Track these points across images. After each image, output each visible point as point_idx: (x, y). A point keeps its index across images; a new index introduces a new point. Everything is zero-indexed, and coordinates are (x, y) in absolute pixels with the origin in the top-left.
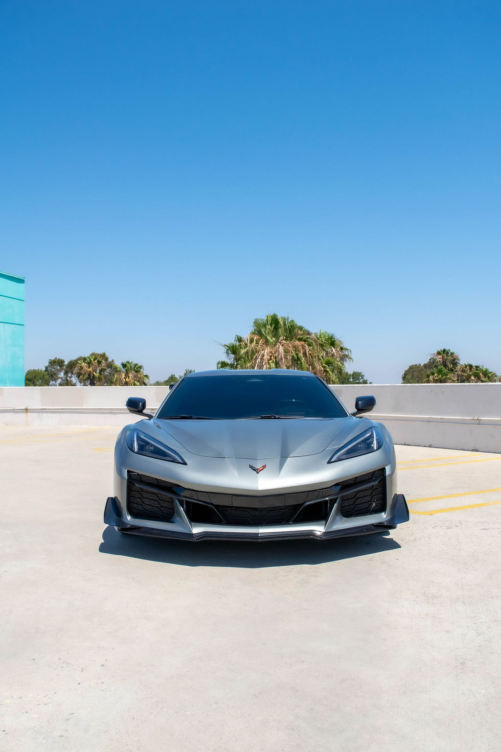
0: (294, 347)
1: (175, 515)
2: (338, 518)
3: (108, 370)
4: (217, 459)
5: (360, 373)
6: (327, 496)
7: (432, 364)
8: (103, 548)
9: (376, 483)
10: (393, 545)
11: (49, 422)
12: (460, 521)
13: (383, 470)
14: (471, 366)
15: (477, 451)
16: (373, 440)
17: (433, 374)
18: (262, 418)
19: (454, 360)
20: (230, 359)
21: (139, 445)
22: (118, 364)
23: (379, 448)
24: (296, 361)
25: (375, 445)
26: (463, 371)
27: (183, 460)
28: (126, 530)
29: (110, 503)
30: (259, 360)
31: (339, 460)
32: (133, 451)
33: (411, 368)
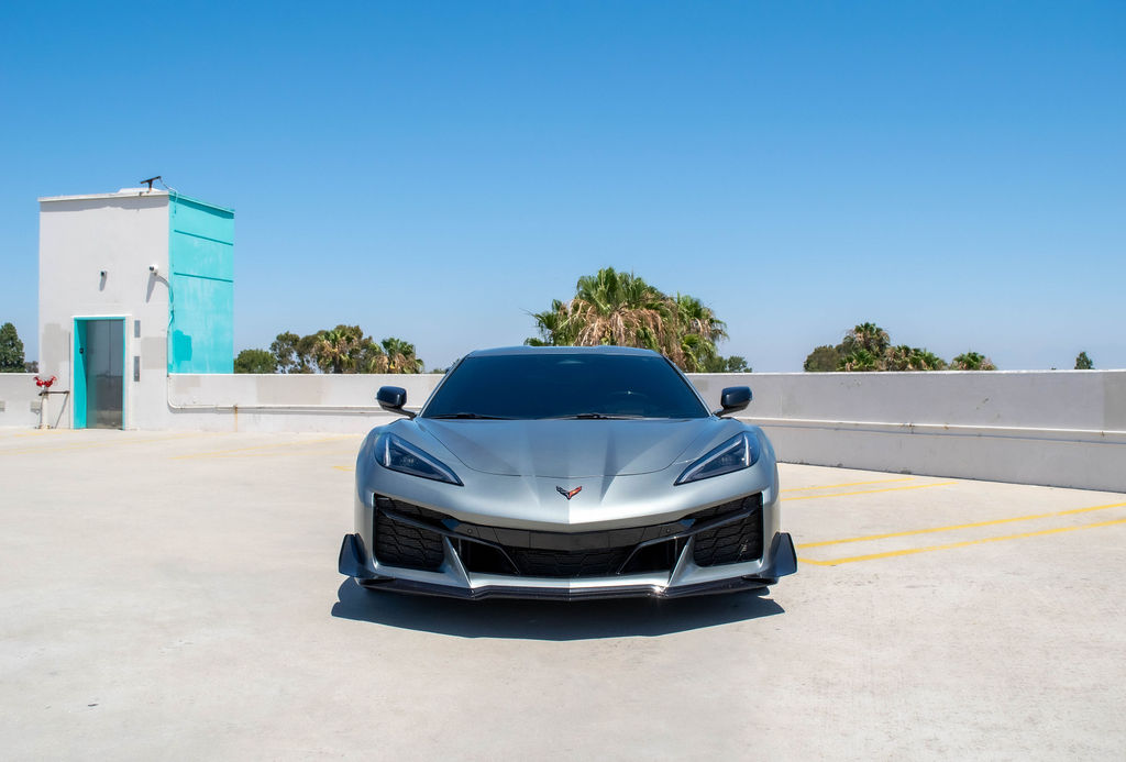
0: (641, 318)
1: (445, 560)
2: (689, 567)
3: (363, 352)
4: (508, 478)
5: (741, 359)
6: (673, 534)
7: (848, 346)
8: (338, 611)
9: (747, 515)
10: (773, 609)
11: (270, 428)
12: (876, 575)
13: (759, 495)
14: (907, 350)
15: (910, 473)
16: (744, 452)
17: (850, 360)
18: (580, 418)
19: (881, 340)
20: (543, 335)
21: (392, 456)
22: (377, 342)
23: (753, 462)
24: (643, 339)
25: (747, 459)
26: (895, 356)
27: (457, 478)
28: (371, 582)
29: (349, 544)
30: (586, 337)
31: (692, 480)
32: (384, 465)
33: (818, 351)
